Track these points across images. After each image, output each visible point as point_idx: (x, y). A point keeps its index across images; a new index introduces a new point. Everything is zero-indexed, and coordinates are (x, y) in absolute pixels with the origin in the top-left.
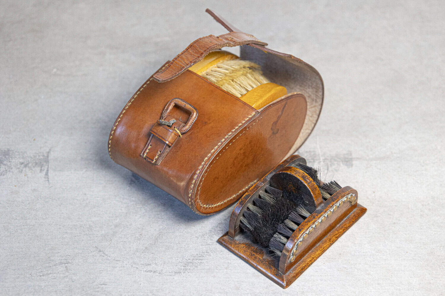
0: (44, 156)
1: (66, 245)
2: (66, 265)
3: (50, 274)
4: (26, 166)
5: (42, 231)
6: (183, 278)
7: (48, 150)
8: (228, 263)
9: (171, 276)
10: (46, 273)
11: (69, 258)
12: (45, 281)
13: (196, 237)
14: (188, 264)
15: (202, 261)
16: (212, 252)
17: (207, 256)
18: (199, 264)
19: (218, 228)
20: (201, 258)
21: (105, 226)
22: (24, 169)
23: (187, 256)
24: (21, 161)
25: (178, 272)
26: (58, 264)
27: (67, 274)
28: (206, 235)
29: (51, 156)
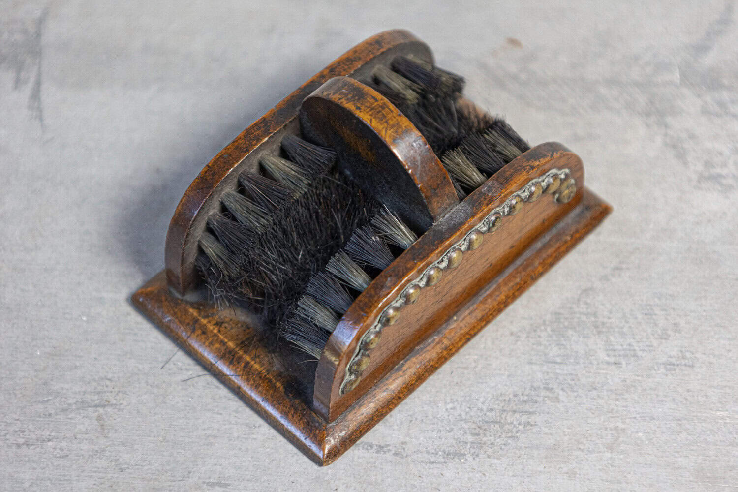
0: (25, 32)
1: (97, 344)
2: (101, 410)
3: (49, 440)
5: (22, 290)
6: (471, 474)
7: (38, 13)
8: (616, 428)
9: (432, 466)
10: (34, 437)
11: (107, 386)
12: (35, 465)
13: (512, 334)
14: (486, 426)
15: (532, 419)
16: (563, 389)
17: (548, 402)
18: (521, 427)
19: (582, 306)
20: (527, 408)
23: (481, 400)
25: (456, 454)
26: (74, 407)
27: (102, 441)
28: (542, 328)
29: (49, 35)
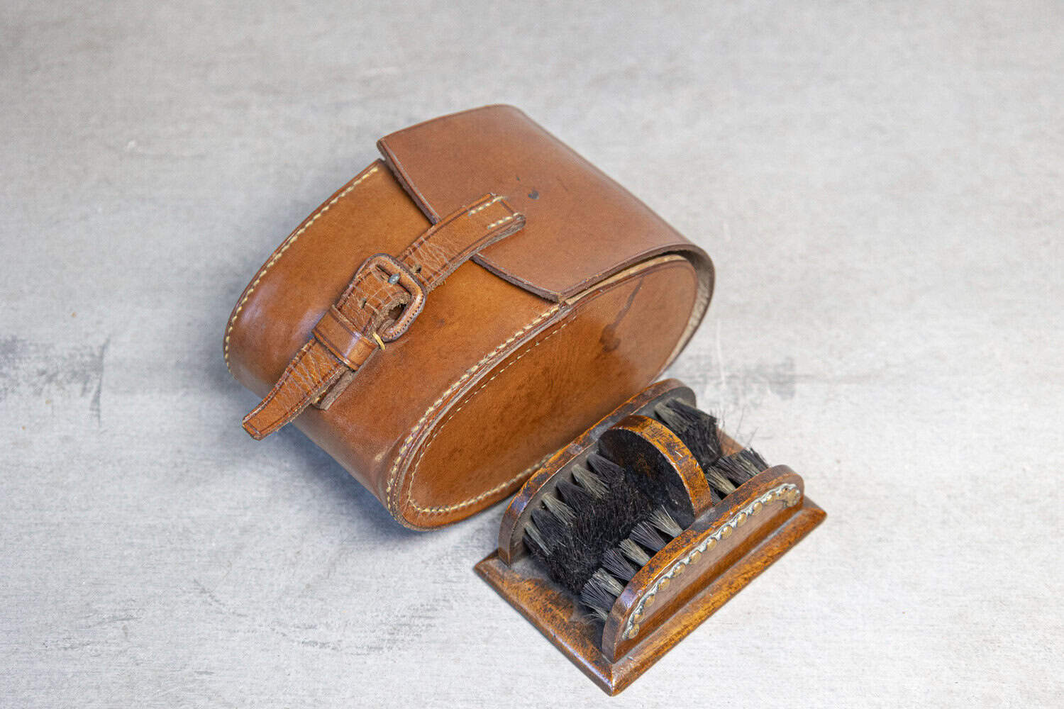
0: (92, 355)
1: (127, 575)
2: (126, 622)
3: (88, 644)
4: (50, 380)
5: (77, 539)
6: (386, 662)
7: (102, 341)
8: (491, 627)
9: (359, 656)
10: (78, 642)
11: (132, 605)
12: (77, 663)
13: (423, 562)
14: (399, 628)
15: (433, 622)
16: (456, 601)
17: (445, 610)
18: (424, 628)
19: (475, 541)
20: (430, 614)
21: (219, 531)
22: (46, 387)
23: (398, 609)
24: (41, 366)
25: (376, 648)
26: (107, 620)
27: (125, 645)
28: (445, 557)
29: (109, 357)
